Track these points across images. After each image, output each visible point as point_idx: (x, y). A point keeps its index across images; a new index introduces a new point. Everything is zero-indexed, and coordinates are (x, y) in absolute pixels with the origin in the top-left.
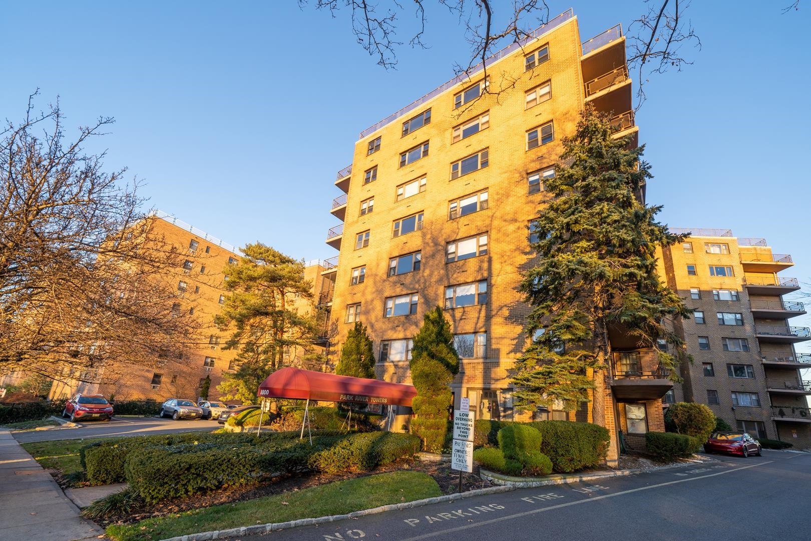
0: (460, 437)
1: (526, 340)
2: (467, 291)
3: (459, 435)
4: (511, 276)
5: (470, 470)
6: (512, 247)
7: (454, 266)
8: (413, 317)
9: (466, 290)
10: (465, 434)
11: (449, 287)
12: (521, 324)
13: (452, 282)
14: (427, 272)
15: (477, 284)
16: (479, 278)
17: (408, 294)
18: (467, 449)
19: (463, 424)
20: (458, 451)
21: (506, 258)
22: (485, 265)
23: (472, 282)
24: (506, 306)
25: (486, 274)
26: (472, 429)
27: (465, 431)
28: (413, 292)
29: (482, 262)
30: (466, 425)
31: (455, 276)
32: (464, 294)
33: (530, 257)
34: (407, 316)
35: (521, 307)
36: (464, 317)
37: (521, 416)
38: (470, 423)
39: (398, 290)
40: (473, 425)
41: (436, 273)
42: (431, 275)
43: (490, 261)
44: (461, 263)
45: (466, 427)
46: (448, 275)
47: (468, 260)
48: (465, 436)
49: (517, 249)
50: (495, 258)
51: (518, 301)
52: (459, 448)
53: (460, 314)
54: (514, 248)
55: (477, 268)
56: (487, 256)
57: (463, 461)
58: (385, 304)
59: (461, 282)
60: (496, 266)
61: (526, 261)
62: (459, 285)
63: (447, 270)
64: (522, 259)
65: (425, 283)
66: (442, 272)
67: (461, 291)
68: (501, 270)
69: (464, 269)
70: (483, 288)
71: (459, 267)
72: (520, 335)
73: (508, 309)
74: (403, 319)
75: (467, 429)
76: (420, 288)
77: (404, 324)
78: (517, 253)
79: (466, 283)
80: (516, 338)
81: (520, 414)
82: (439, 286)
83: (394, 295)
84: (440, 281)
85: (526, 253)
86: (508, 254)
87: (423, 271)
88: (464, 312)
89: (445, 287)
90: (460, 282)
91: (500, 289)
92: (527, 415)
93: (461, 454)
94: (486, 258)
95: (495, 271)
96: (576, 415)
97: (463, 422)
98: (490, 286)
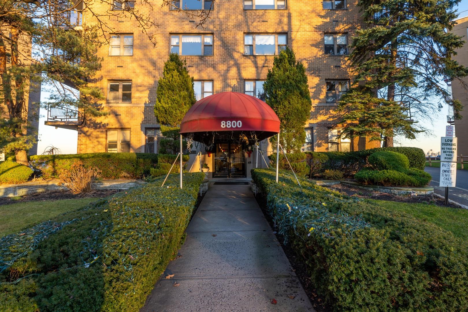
0: (446, 160)
1: (322, 89)
2: (266, 42)
3: (445, 158)
4: (309, 34)
5: (454, 185)
6: (310, 8)
7: (253, 14)
8: (209, 59)
9: (264, 40)
10: (450, 157)
11: (248, 33)
12: (319, 76)
13: (252, 29)
14: (222, 15)
15: (276, 36)
16: (280, 30)
17: (199, 34)
18: (452, 169)
19: (448, 149)
20: (445, 171)
21: (304, 17)
22: (285, 20)
23: (272, 33)
24: (305, 59)
25: (286, 28)
26: (455, 152)
27: (450, 154)
28: (207, 32)
29: (282, 16)
30: (451, 149)
31: (255, 24)
32: (263, 43)
33: (325, 20)
34: (201, 57)
35: (318, 62)
36: (266, 65)
37: (320, 148)
38: (454, 147)
39: (187, 28)
40: (456, 149)
41: (233, 17)
42: (227, 18)
43: (289, 16)
44: (261, 12)
45: (451, 151)
46: (247, 22)
47: (268, 11)
48: (450, 158)
49: (313, 11)
50: (294, 15)
51: (315, 57)
52: (445, 169)
53: (263, 62)
54: (311, 9)
55: (277, 21)
56: (287, 11)
57: (448, 179)
58: (169, 41)
59: (262, 31)
60: (295, 22)
61: (322, 23)
62: (259, 33)
63: (245, 16)
64: (319, 21)
65: (221, 24)
66: (240, 17)
67: (260, 40)
68: (300, 27)
69: (264, 19)
70: (282, 40)
71: (260, 17)
72: (318, 85)
73: (307, 63)
74: (196, 59)
75: (452, 152)
76: (215, 29)
77: (198, 65)
78: (313, 15)
79: (267, 33)
80: (315, 87)
81: (319, 147)
82: (238, 32)
83: (181, 31)
84: (238, 26)
85: (322, 17)
86: (306, 13)
87: (218, 12)
88: (266, 60)
89: (244, 33)
90: (260, 31)
91: (300, 44)
92: (324, 147)
93: (447, 173)
94: (286, 13)
95: (294, 28)
96: (358, 145)
97: (448, 147)
98: (289, 40)
